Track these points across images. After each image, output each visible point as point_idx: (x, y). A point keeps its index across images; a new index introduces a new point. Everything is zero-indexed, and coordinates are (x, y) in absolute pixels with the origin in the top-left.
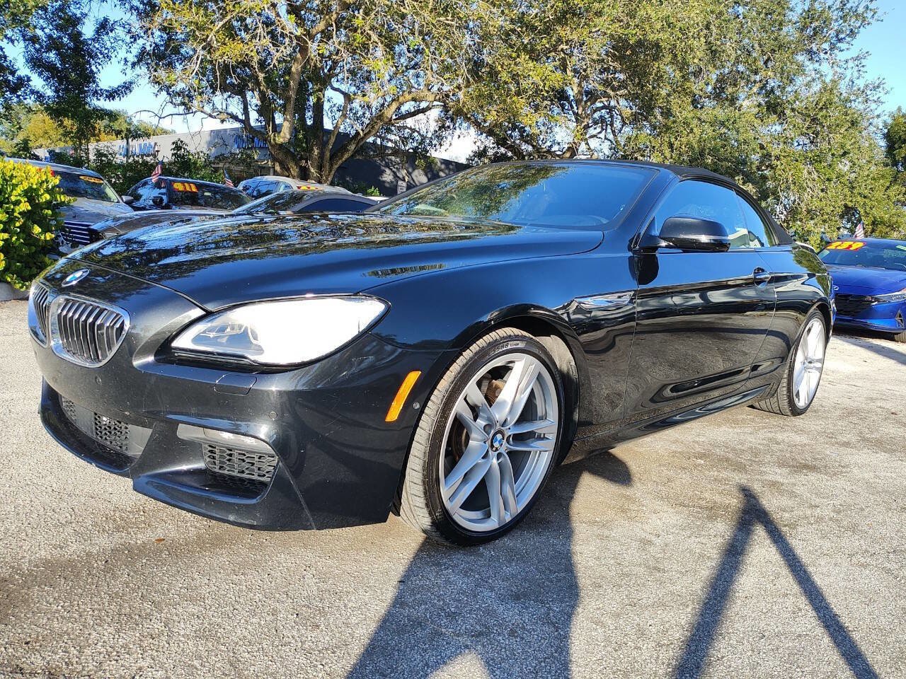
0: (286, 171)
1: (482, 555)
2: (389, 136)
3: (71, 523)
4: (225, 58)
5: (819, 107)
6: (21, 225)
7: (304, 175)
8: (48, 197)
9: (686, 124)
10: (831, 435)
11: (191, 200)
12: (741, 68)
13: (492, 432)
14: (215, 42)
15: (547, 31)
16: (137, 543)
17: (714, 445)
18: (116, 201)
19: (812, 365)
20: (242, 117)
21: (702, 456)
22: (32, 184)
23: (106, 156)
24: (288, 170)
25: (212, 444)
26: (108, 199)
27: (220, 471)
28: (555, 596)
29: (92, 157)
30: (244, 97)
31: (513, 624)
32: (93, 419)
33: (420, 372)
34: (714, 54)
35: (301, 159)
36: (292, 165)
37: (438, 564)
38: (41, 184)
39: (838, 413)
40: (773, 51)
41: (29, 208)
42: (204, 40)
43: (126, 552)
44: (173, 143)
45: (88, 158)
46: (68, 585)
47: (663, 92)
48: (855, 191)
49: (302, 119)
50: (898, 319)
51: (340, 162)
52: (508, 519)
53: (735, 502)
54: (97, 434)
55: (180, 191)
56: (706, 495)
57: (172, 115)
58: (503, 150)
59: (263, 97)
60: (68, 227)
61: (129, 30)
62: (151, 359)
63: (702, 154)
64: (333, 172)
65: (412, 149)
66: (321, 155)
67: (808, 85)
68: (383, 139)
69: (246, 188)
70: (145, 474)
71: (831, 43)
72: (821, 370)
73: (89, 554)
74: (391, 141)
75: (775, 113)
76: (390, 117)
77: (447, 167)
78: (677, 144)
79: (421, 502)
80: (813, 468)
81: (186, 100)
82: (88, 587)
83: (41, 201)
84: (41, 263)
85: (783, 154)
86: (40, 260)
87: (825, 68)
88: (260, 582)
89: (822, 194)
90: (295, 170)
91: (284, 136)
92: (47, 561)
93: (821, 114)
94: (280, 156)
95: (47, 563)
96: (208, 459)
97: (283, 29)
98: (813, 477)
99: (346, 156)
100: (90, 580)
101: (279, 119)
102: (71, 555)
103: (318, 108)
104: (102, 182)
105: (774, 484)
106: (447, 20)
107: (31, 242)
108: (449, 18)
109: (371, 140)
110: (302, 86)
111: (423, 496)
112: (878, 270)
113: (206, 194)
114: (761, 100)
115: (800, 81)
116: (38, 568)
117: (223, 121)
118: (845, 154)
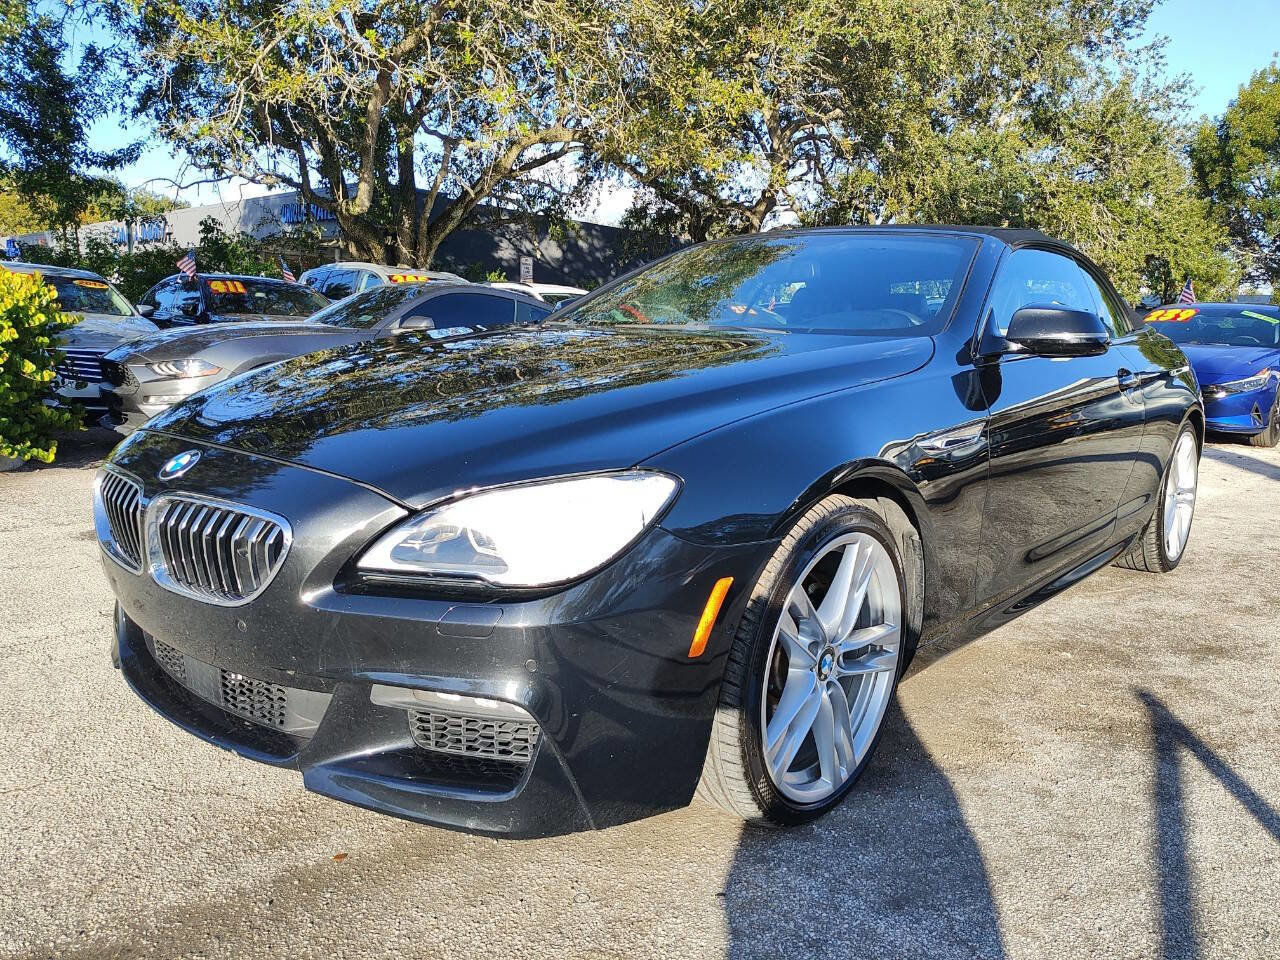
0: (366, 254)
1: (819, 839)
2: (508, 195)
3: (199, 841)
4: (279, 97)
5: (1107, 120)
6: (5, 362)
7: (392, 258)
8: (42, 318)
9: (930, 156)
10: (1223, 598)
11: (235, 305)
12: (996, 71)
13: (820, 652)
14: (262, 75)
15: (728, 31)
16: (307, 865)
17: (1075, 627)
18: (130, 313)
19: (1181, 497)
20: (298, 180)
21: (1065, 646)
22: (18, 300)
23: (103, 247)
24: (369, 251)
25: (423, 709)
26: (117, 312)
27: (439, 750)
28: (950, 897)
29: (83, 250)
30: (301, 152)
31: (909, 950)
32: (220, 678)
33: (732, 579)
34: (961, 53)
35: (386, 234)
36: (374, 245)
37: (764, 860)
38: (31, 299)
39: (1220, 562)
40: (1040, 46)
41: (16, 336)
42: (245, 74)
43: (296, 882)
44: (201, 223)
45: (77, 252)
46: (226, 949)
47: (895, 112)
48: (1163, 236)
49: (384, 177)
50: (1254, 414)
51: (443, 235)
52: (844, 776)
53: (1135, 714)
54: (227, 700)
55: (221, 293)
56: (1095, 709)
57: (198, 183)
58: (669, 205)
59: (327, 149)
60: (69, 358)
61: (126, 62)
62: (329, 588)
63: (954, 195)
64: (433, 251)
65: (542, 211)
66: (415, 227)
67: (1091, 91)
68: (500, 199)
69: (310, 282)
70: (323, 763)
71: (1115, 29)
72: (1192, 503)
73: (241, 892)
74: (512, 200)
75: (1046, 131)
76: (509, 167)
77: (589, 234)
78: (918, 183)
79: (736, 770)
80: (1221, 652)
81: (215, 160)
82: (258, 950)
83: (32, 324)
84: (35, 415)
85: (1062, 189)
86: (34, 411)
87: (1109, 64)
88: (513, 915)
89: (1119, 244)
90: (378, 252)
91: (362, 203)
92: (183, 911)
93: (1111, 130)
94: (358, 232)
95: (184, 914)
96: (417, 732)
97: (359, 51)
98: (1226, 665)
99: (451, 226)
100: (256, 938)
101: (350, 178)
102: (214, 896)
103: (406, 161)
104: (105, 287)
105: (1178, 682)
106: (592, 26)
107: (21, 385)
108: (595, 22)
109: (483, 201)
110: (383, 129)
111: (740, 762)
112: (1220, 347)
113: (259, 295)
114: (1026, 113)
115: (1079, 84)
116: (171, 922)
117: (270, 187)
118: (1146, 185)
